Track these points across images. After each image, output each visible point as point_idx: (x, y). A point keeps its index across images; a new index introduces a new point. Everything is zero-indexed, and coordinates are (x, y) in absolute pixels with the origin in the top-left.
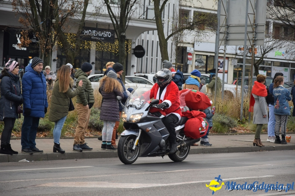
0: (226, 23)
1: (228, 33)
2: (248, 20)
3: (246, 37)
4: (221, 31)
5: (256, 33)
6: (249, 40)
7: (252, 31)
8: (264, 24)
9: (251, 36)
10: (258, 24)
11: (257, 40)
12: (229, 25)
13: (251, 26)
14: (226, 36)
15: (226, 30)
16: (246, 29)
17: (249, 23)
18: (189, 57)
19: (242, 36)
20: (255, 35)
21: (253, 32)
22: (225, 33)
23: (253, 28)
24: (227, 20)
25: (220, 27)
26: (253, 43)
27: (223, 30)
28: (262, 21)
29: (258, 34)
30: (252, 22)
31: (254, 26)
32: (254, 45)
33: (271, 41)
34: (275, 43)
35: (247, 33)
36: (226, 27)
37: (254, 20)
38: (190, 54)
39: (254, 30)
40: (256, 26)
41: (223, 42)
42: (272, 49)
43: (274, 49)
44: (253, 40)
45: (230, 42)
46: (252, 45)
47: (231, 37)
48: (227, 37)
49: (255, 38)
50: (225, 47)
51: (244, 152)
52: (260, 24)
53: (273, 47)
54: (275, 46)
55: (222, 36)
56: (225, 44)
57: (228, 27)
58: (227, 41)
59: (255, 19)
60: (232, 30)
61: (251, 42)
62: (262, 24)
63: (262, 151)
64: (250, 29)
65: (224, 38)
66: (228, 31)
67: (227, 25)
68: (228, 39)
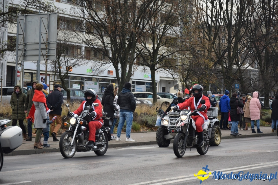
0: (23, 42)
1: (25, 50)
2: (42, 38)
3: (40, 53)
4: (20, 48)
5: (49, 50)
6: (43, 56)
7: (45, 47)
8: (55, 42)
9: (44, 52)
10: (50, 42)
11: (50, 55)
12: (26, 43)
13: (45, 44)
14: (24, 52)
15: (24, 48)
16: (40, 46)
17: (42, 41)
18: (18, 74)
19: (37, 53)
20: (48, 51)
21: (46, 49)
22: (23, 50)
23: (46, 45)
24: (24, 39)
25: (19, 45)
26: (47, 59)
27: (21, 47)
28: (53, 39)
29: (50, 50)
30: (45, 40)
31: (47, 44)
32: (48, 60)
33: (74, 59)
34: (77, 61)
35: (41, 50)
36: (24, 45)
37: (47, 39)
38: (18, 72)
39: (47, 47)
40: (49, 43)
41: (22, 58)
42: (75, 65)
43: (76, 65)
44: (46, 55)
45: (28, 58)
46: (45, 59)
47: (29, 53)
48: (25, 54)
49: (48, 53)
50: (23, 62)
51: (28, 154)
52: (52, 42)
53: (76, 64)
54: (77, 63)
55: (20, 53)
56: (23, 59)
57: (25, 44)
58: (25, 57)
59: (48, 37)
60: (29, 47)
61: (45, 57)
62: (53, 42)
63: (45, 153)
64: (43, 46)
65: (22, 54)
66: (26, 49)
67: (25, 43)
68: (25, 55)
